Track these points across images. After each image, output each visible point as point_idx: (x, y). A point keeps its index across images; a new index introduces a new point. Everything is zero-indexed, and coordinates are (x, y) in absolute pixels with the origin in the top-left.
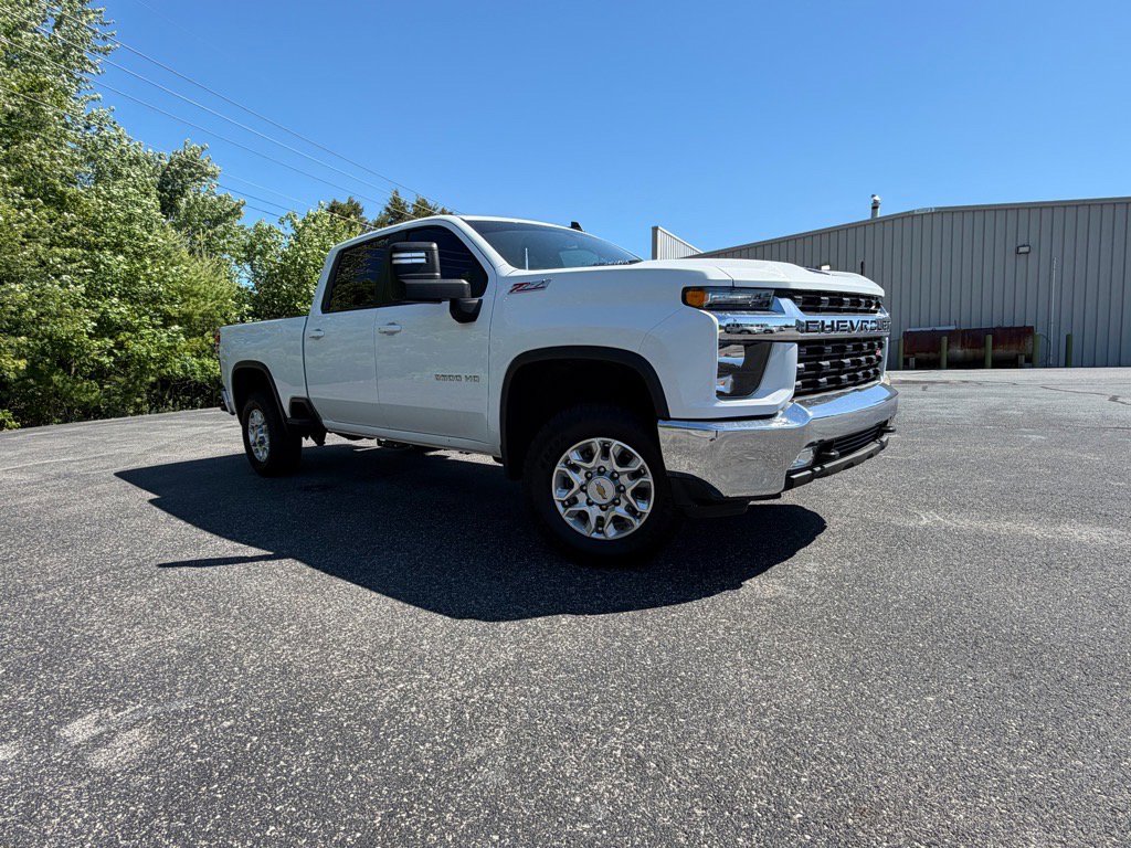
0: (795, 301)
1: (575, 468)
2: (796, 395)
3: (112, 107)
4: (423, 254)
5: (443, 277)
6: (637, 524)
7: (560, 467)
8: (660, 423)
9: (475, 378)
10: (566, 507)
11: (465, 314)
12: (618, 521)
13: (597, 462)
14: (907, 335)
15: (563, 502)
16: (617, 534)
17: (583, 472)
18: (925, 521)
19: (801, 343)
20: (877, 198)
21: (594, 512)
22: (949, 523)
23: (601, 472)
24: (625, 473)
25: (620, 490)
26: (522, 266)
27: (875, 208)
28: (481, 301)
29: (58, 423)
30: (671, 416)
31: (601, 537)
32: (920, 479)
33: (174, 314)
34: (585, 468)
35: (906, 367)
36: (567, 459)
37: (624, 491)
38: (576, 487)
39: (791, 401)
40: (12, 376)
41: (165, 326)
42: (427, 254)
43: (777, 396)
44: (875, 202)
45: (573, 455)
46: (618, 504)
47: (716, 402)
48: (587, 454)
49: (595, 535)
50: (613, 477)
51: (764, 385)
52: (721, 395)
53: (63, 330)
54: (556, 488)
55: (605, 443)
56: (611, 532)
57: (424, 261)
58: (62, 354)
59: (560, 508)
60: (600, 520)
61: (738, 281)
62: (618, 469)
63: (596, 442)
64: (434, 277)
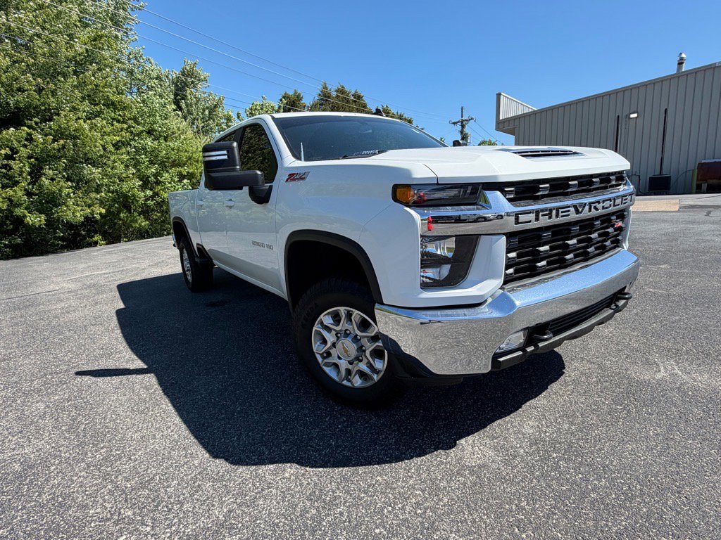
0: (504, 193)
1: (328, 329)
2: (505, 282)
3: (144, 47)
4: (225, 152)
5: (242, 169)
6: (376, 377)
7: (316, 327)
8: (377, 306)
9: (270, 247)
10: (324, 358)
11: (261, 197)
12: (362, 374)
13: (343, 325)
14: (701, 166)
15: (321, 355)
16: (362, 384)
17: (334, 333)
18: (662, 374)
19: (509, 236)
20: (683, 55)
21: (343, 364)
22: (685, 378)
23: (346, 334)
24: (365, 337)
25: (361, 349)
26: (299, 159)
27: (680, 63)
28: (271, 187)
29: (126, 241)
30: (385, 302)
31: (349, 384)
32: (674, 318)
33: (185, 173)
34: (335, 330)
35: (699, 190)
36: (322, 323)
37: (365, 351)
38: (329, 344)
39: (502, 288)
40: (98, 217)
41: (180, 181)
42: (228, 152)
43: (484, 287)
44: (682, 59)
45: (326, 319)
46: (361, 361)
47: (422, 293)
48: (336, 318)
49: (345, 382)
50: (356, 339)
51: (471, 275)
52: (425, 286)
53: (125, 186)
54: (315, 343)
55: (348, 311)
56: (357, 382)
57: (226, 157)
58: (125, 202)
59: (319, 359)
60: (349, 372)
61: (441, 178)
62: (359, 334)
63: (342, 310)
64: (234, 170)
